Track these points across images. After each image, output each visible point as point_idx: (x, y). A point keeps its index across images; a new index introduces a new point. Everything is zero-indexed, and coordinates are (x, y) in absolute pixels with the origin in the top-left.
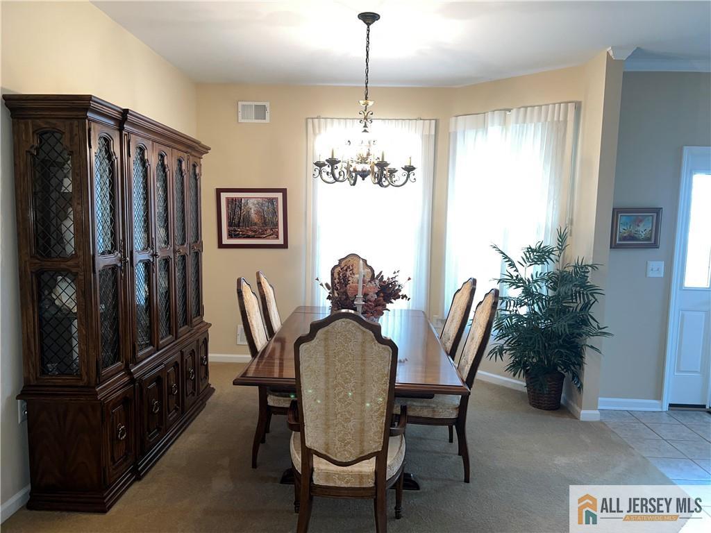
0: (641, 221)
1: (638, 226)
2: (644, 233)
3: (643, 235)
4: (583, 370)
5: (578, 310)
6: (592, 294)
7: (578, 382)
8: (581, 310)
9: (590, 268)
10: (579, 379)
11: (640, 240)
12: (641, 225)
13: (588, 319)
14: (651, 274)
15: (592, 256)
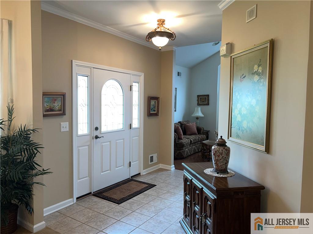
0: (55, 100)
1: (54, 103)
2: (58, 107)
3: (57, 108)
4: (32, 199)
5: (25, 161)
6: (36, 149)
7: (30, 209)
8: (27, 160)
9: (31, 131)
10: (30, 207)
11: (56, 111)
12: (56, 102)
13: (34, 166)
14: (62, 130)
15: (32, 123)
